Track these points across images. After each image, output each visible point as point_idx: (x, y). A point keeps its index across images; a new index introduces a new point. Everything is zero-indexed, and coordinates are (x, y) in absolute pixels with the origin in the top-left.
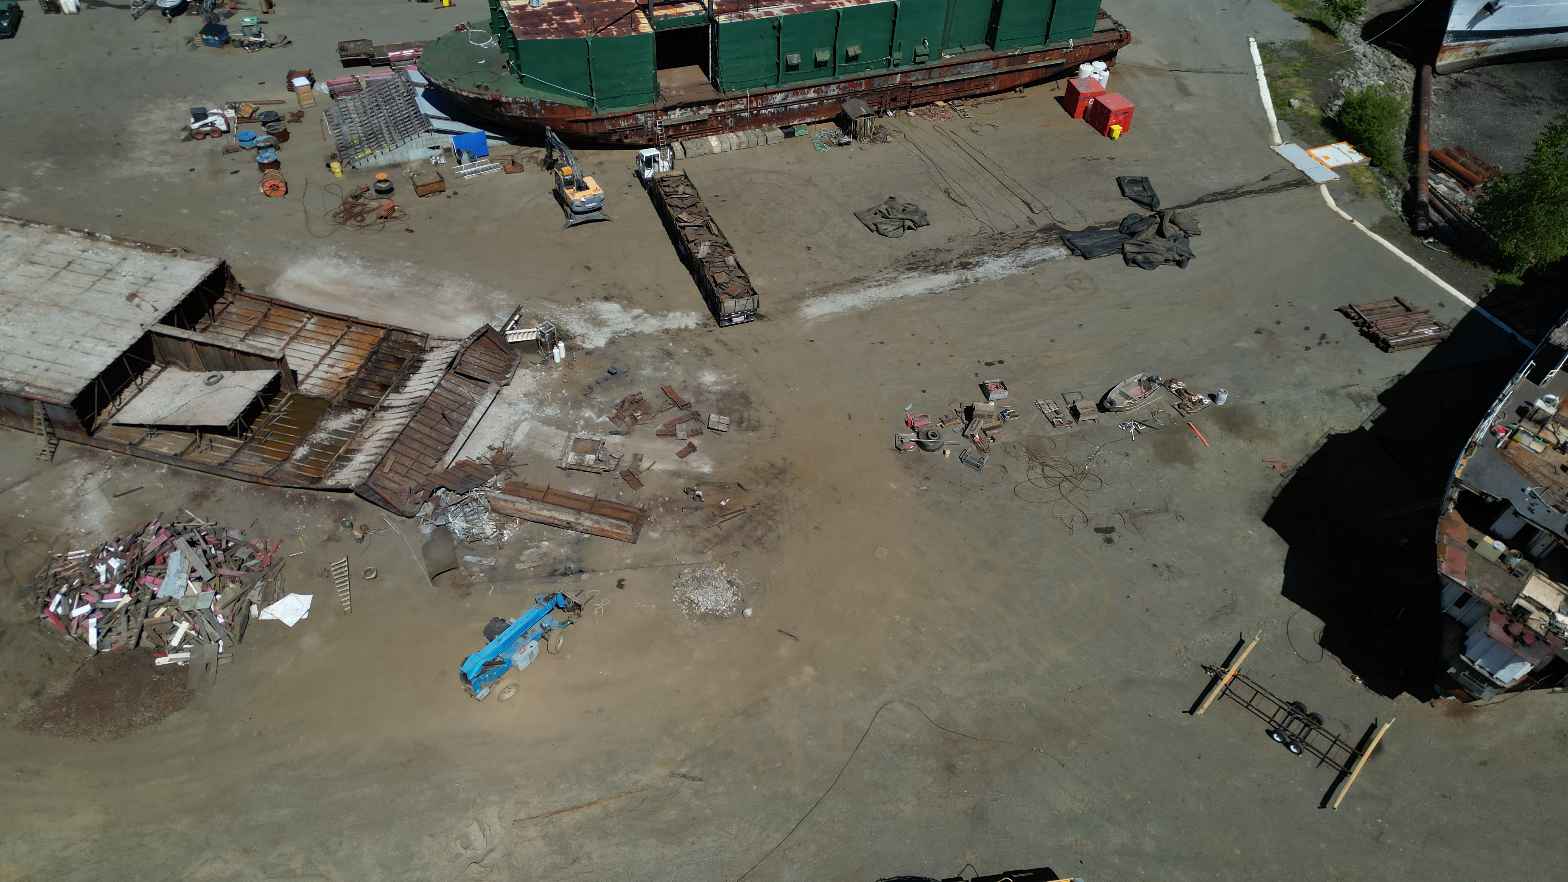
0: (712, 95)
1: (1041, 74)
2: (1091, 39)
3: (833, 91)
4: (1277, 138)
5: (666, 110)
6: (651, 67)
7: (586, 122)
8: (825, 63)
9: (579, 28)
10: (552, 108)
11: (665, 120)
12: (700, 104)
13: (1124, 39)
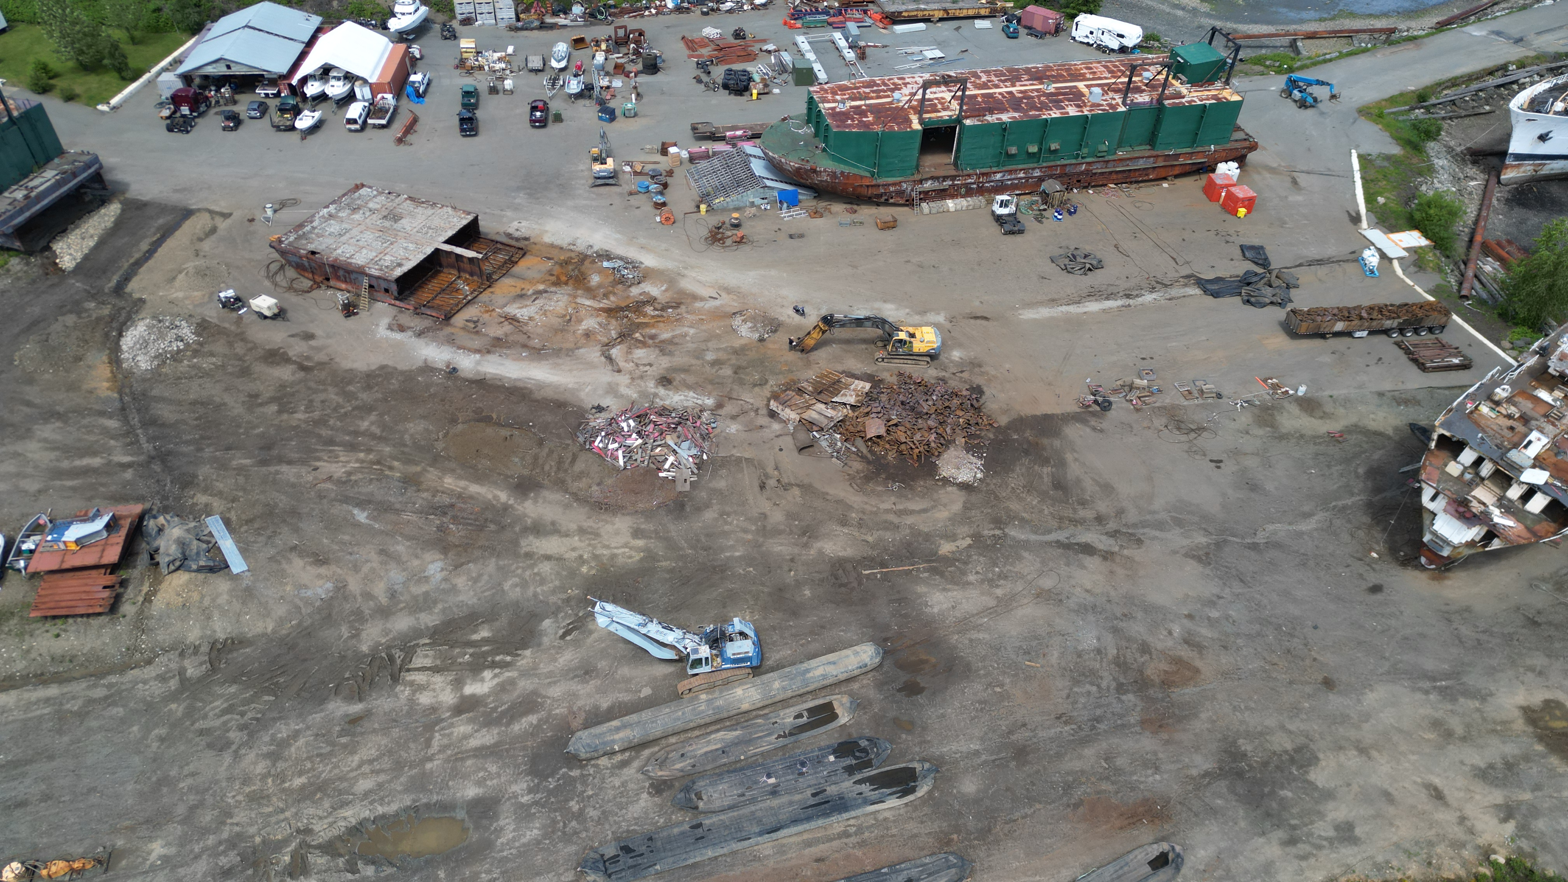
0: (954, 173)
1: (1187, 168)
2: (1228, 146)
3: (1037, 173)
4: (1364, 224)
5: (921, 182)
6: (916, 153)
7: (868, 186)
8: (1034, 153)
9: (872, 124)
10: (848, 177)
11: (919, 188)
12: (945, 178)
13: (1253, 147)
